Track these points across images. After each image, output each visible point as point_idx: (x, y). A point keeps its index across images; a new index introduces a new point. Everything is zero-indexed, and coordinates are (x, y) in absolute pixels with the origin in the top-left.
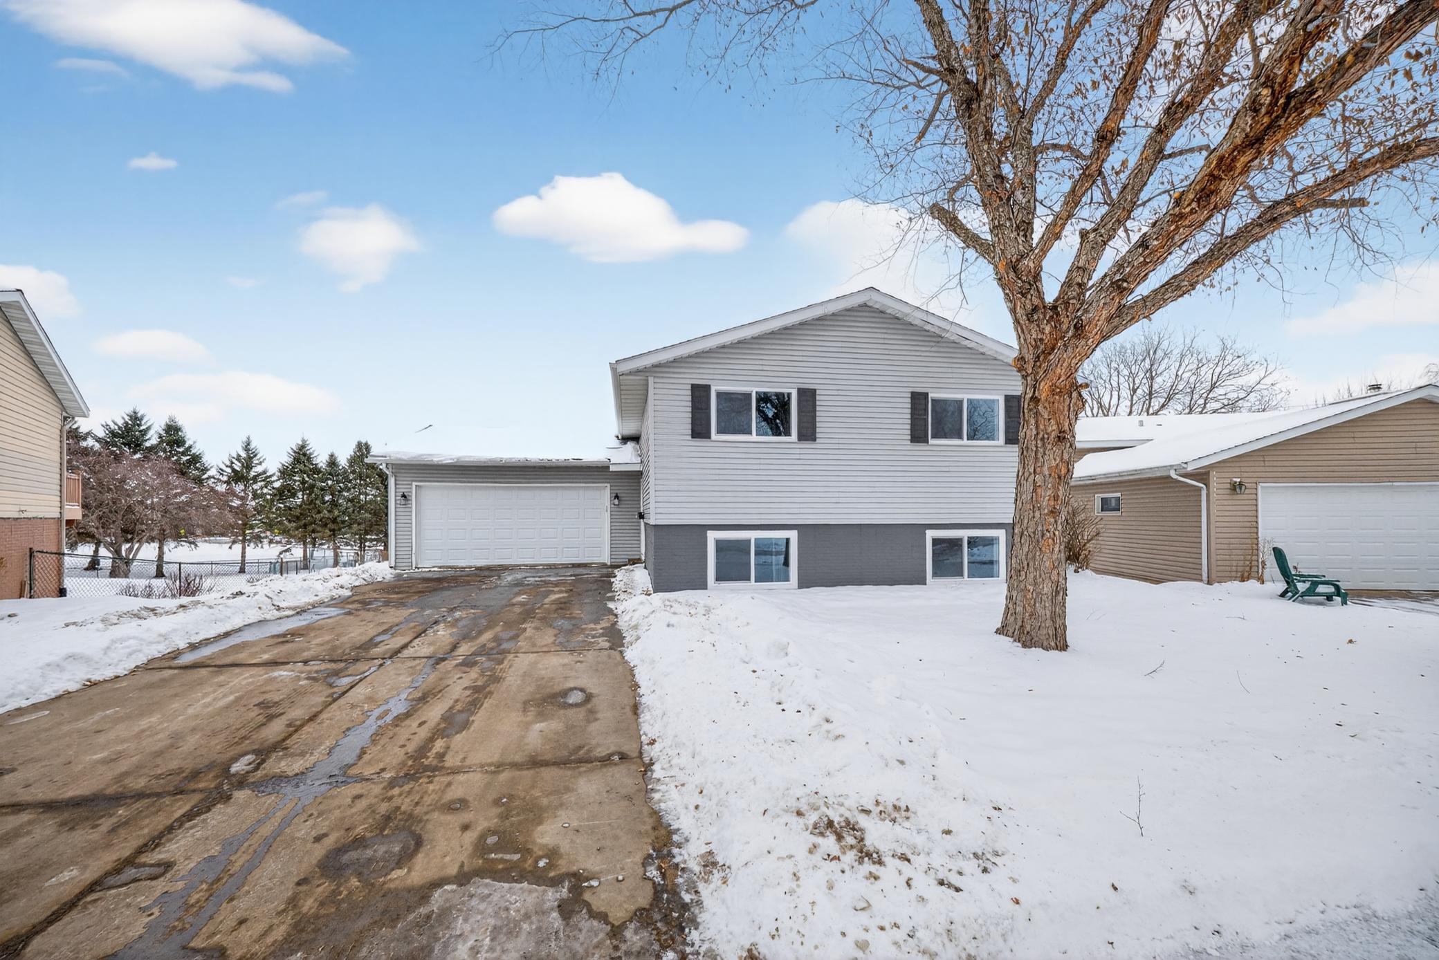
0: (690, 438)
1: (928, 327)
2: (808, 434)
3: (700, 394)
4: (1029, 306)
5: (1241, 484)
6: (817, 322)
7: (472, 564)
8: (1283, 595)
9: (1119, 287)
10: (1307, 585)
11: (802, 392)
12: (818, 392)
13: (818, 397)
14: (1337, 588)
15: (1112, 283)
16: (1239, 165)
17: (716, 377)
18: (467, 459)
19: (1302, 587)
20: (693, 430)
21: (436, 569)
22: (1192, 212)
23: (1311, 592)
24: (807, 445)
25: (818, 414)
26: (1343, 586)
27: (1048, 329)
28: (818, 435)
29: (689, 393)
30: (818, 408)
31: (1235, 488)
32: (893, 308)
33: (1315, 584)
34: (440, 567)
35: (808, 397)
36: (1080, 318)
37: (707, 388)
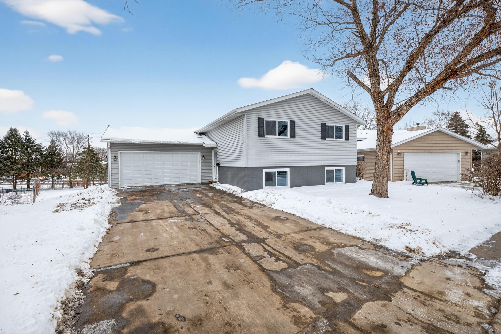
0: (258, 136)
1: (326, 102)
2: (293, 136)
3: (261, 120)
4: (381, 106)
5: (400, 153)
6: (296, 98)
7: (145, 185)
8: (413, 184)
9: (410, 105)
10: (420, 180)
11: (291, 122)
12: (296, 122)
13: (296, 124)
14: (426, 181)
15: (409, 104)
16: (441, 83)
17: (266, 115)
18: (146, 141)
19: (418, 181)
20: (259, 134)
21: (130, 188)
22: (430, 91)
23: (420, 182)
24: (292, 139)
25: (296, 129)
26: (428, 181)
27: (386, 112)
28: (296, 136)
29: (258, 120)
30: (296, 127)
31: (399, 154)
32: (317, 95)
33: (421, 180)
34: (131, 187)
35: (293, 123)
36: (399, 112)
37: (263, 119)
